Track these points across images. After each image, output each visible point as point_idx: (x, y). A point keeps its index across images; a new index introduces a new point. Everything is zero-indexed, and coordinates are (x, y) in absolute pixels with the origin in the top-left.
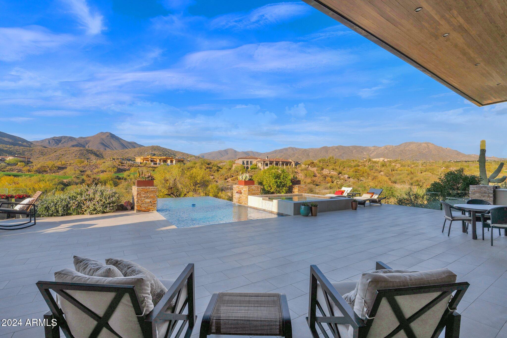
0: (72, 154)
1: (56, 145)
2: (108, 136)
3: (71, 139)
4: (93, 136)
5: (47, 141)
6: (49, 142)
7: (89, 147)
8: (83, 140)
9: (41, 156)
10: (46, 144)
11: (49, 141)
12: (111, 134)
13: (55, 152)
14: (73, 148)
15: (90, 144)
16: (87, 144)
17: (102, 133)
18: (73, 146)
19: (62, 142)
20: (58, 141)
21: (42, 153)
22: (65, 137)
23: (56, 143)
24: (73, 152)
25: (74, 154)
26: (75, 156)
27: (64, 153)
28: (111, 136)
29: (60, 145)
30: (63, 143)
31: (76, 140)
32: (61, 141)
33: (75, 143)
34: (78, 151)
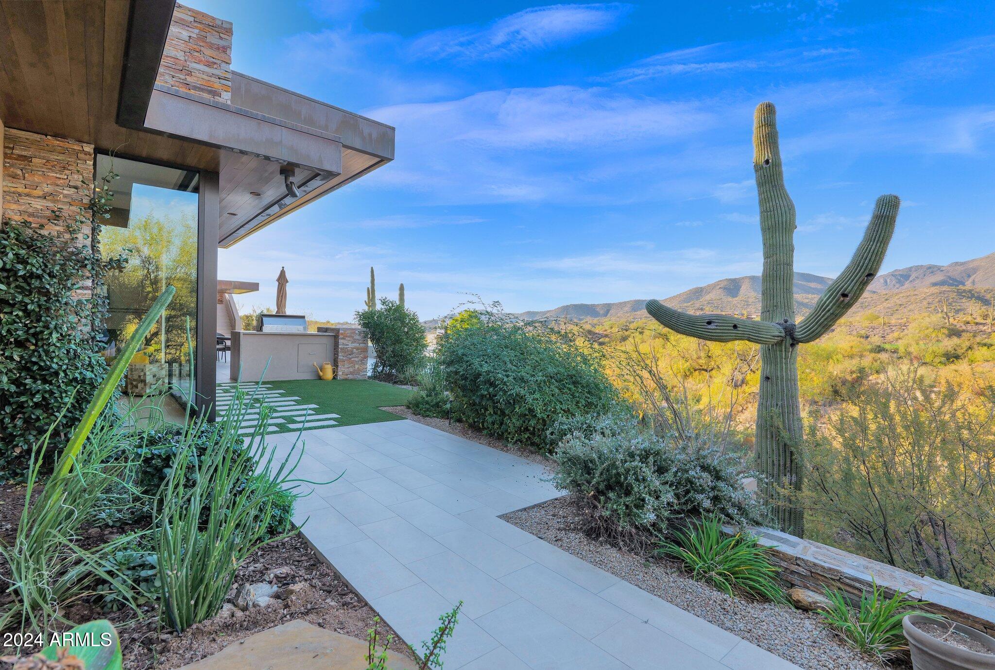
0: (921, 302)
1: (897, 286)
3: (933, 269)
6: (886, 282)
8: (961, 269)
9: (859, 309)
13: (887, 300)
15: (976, 278)
16: (970, 277)
18: (935, 284)
19: (911, 279)
20: (903, 277)
22: (918, 268)
23: (899, 282)
24: (925, 299)
25: (925, 303)
26: (927, 306)
27: (904, 300)
29: (907, 285)
30: (914, 280)
31: (942, 271)
32: (910, 276)
33: (938, 278)
34: (933, 294)
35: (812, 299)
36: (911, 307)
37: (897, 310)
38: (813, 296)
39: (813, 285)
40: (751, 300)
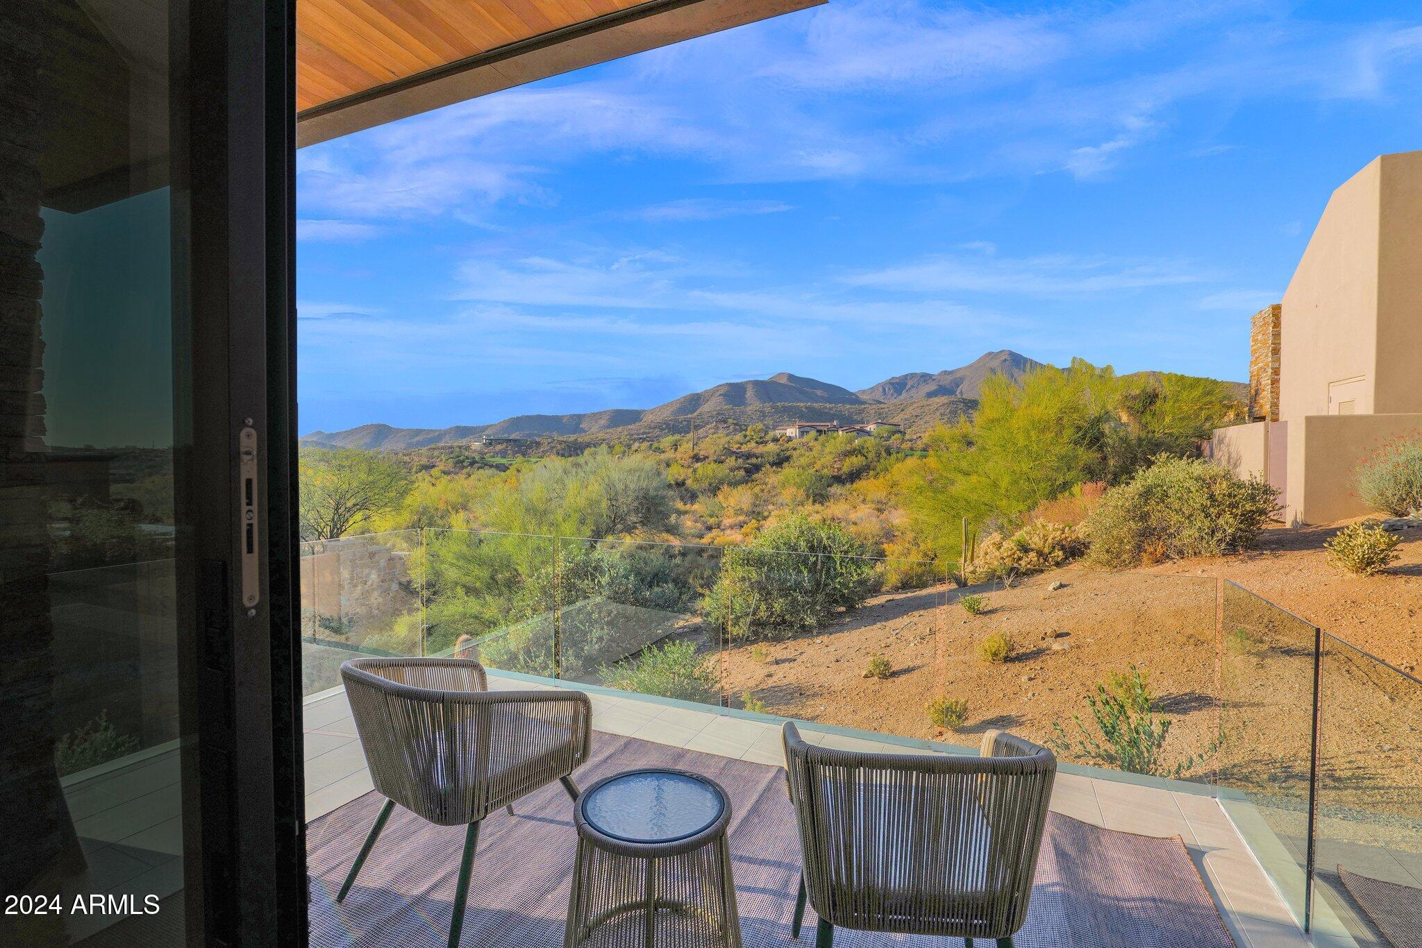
1: (895, 395)
2: (1005, 360)
3: (925, 378)
4: (971, 366)
5: (881, 390)
6: (884, 390)
7: (961, 392)
8: (950, 378)
10: (878, 395)
11: (883, 386)
12: (1011, 354)
13: (903, 410)
14: (936, 400)
15: (964, 387)
16: (958, 386)
17: (990, 354)
18: (930, 395)
19: (907, 387)
20: (899, 385)
21: (880, 414)
22: (913, 375)
23: (896, 390)
24: (937, 409)
27: (918, 412)
28: (1014, 360)
29: (904, 394)
30: (910, 389)
31: (933, 380)
32: (906, 384)
33: (932, 387)
34: (944, 404)
35: (831, 409)
36: (927, 418)
37: (914, 422)
38: (831, 406)
39: (819, 392)
40: (767, 410)
